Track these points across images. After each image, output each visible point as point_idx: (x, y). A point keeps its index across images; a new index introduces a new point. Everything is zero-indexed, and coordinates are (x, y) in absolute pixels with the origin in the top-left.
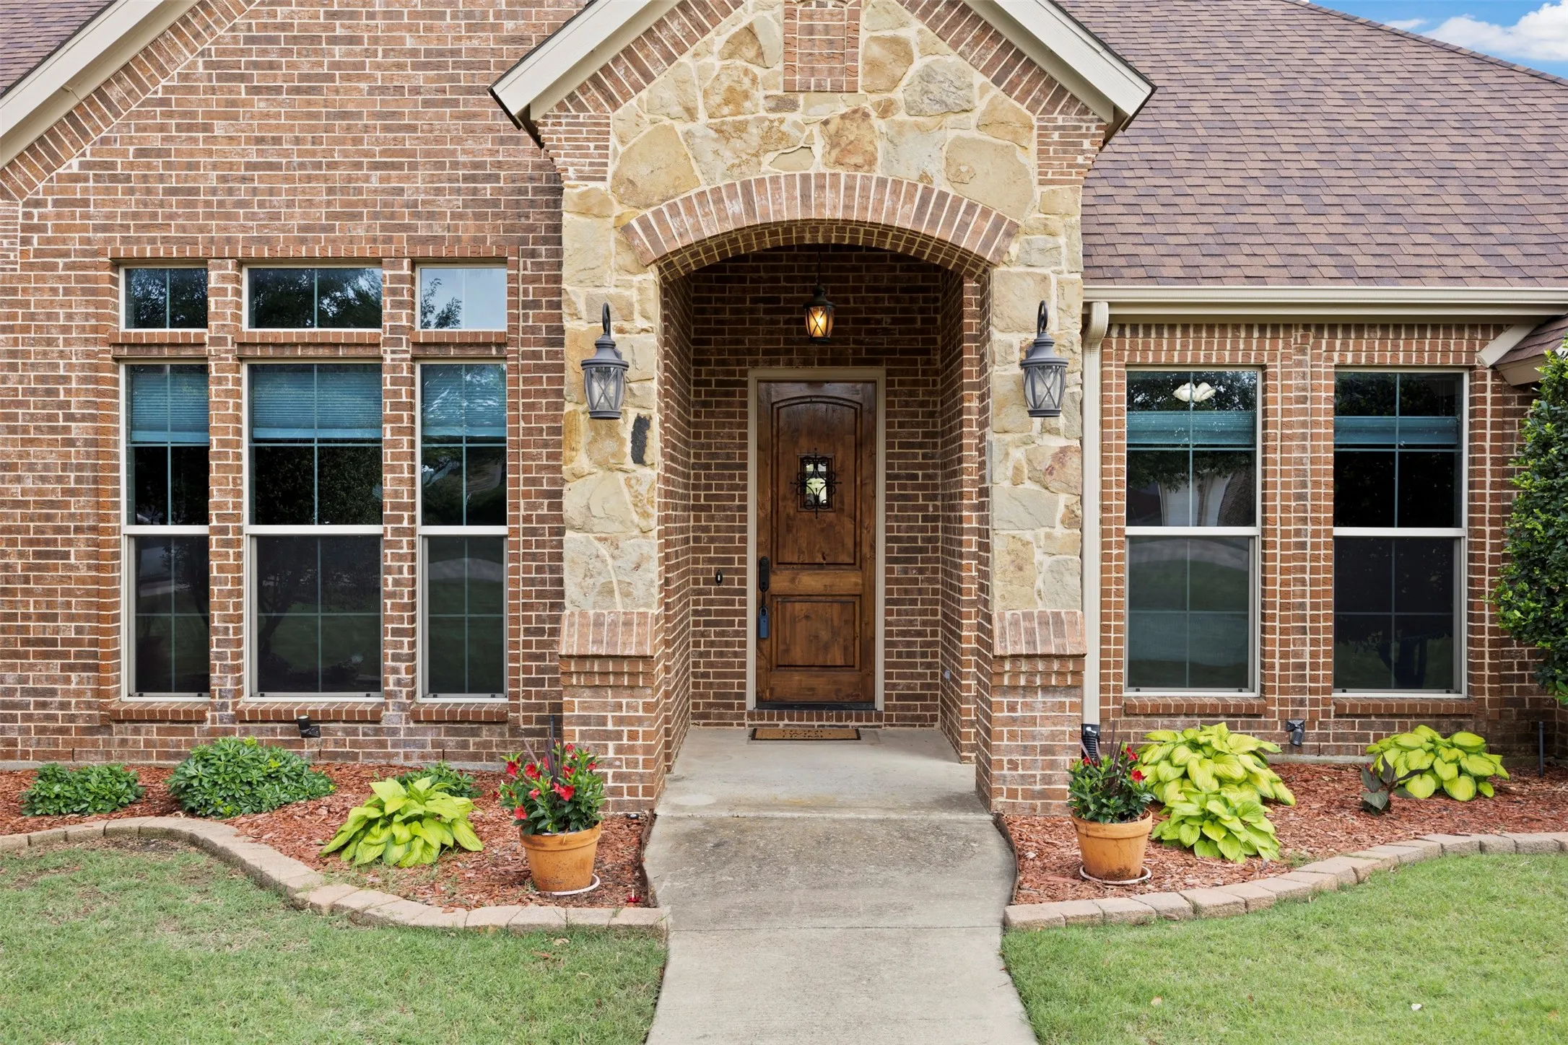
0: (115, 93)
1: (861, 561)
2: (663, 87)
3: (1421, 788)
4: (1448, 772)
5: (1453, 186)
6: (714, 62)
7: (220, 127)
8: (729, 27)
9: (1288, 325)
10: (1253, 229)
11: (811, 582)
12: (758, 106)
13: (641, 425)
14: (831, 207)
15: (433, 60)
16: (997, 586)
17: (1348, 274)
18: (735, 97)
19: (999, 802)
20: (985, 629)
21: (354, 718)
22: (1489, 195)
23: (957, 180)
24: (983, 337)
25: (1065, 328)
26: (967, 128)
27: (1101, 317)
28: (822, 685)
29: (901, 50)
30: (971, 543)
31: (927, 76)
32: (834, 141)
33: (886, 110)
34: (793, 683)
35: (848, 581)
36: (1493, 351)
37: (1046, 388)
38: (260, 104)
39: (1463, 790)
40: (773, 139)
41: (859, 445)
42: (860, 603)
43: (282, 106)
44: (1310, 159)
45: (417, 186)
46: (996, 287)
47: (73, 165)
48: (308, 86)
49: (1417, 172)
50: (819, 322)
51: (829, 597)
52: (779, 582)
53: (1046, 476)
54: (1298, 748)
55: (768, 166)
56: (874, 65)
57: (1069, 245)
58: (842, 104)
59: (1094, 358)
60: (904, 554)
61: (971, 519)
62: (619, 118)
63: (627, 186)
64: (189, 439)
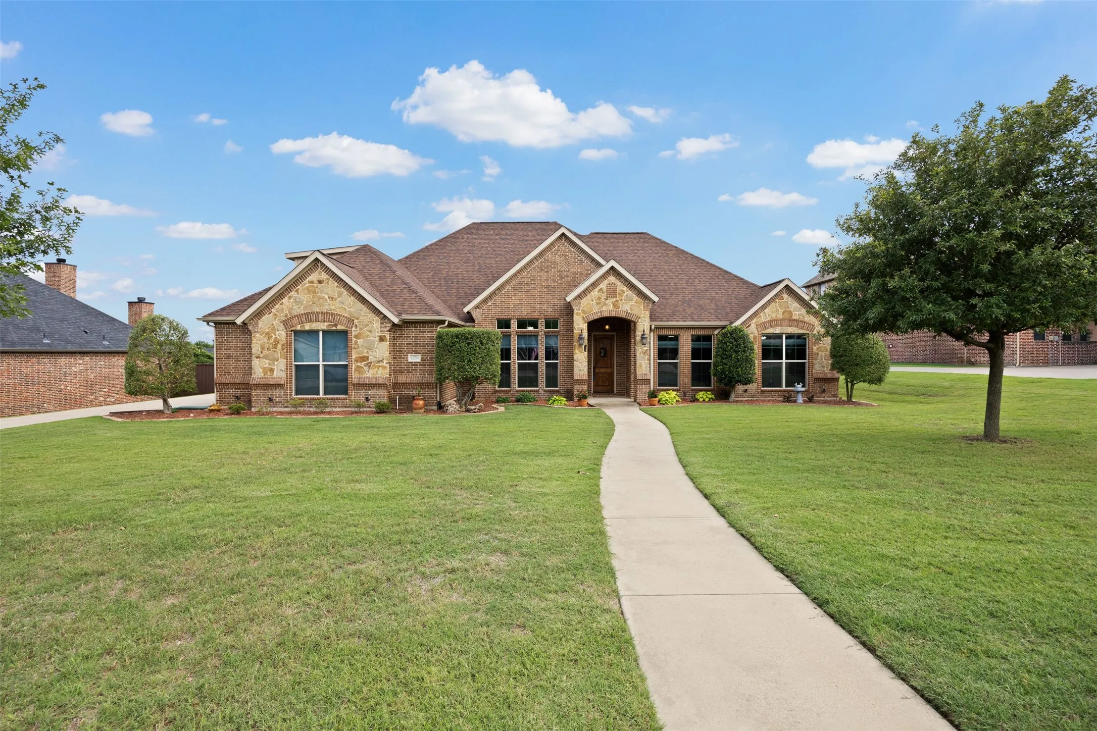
0: (497, 292)
1: (612, 366)
2: (589, 297)
3: (701, 400)
4: (705, 397)
5: (714, 302)
6: (596, 293)
7: (513, 298)
8: (598, 288)
9: (683, 328)
10: (679, 311)
11: (602, 370)
12: (603, 300)
13: (585, 346)
14: (613, 314)
15: (548, 287)
16: (637, 369)
17: (693, 320)
18: (599, 298)
19: (638, 401)
20: (635, 377)
21: (535, 391)
22: (719, 304)
23: (631, 310)
24: (635, 332)
25: (647, 331)
26: (633, 303)
27: (653, 327)
28: (605, 389)
29: (623, 291)
30: (633, 363)
31: (627, 295)
32: (614, 305)
33: (621, 300)
34: (600, 388)
35: (609, 370)
36: (716, 332)
37: (644, 341)
38: (520, 294)
39: (707, 400)
40: (605, 304)
41: (611, 346)
42: (612, 374)
43: (523, 294)
44: (690, 296)
45: (545, 307)
46: (637, 326)
47: (490, 304)
48: (527, 291)
49: (708, 299)
50: (607, 327)
51: (606, 373)
52: (597, 370)
53: (644, 353)
54: (685, 396)
55: (604, 308)
56: (619, 294)
57: (648, 319)
58: (615, 299)
59: (652, 334)
60: (619, 365)
61: (632, 359)
62: (582, 301)
63: (583, 311)
64: (507, 347)
